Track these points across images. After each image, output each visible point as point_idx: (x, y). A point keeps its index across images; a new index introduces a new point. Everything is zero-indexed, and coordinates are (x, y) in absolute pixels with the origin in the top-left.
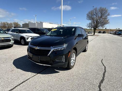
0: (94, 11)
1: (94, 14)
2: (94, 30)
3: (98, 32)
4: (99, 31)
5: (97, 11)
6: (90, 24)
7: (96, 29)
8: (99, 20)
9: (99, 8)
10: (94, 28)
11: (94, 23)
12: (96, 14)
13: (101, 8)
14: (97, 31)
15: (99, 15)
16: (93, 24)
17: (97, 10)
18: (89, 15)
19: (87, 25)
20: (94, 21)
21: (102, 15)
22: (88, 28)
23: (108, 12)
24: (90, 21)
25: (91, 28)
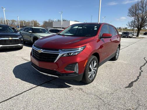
1: (140, 8)
2: (138, 30)
3: (143, 34)
4: (145, 32)
5: (144, 4)
6: (132, 22)
7: (141, 29)
8: (146, 17)
10: (138, 28)
11: (139, 20)
14: (142, 32)
16: (137, 23)
17: (144, 2)
18: (131, 10)
19: (127, 24)
22: (129, 28)
24: (133, 19)
25: (133, 28)
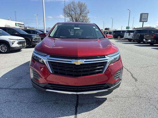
0: (72, 5)
9: (77, 3)
12: (74, 10)
13: (79, 2)
15: (78, 12)
17: (75, 4)
20: (73, 19)
21: (81, 12)
23: (87, 9)
